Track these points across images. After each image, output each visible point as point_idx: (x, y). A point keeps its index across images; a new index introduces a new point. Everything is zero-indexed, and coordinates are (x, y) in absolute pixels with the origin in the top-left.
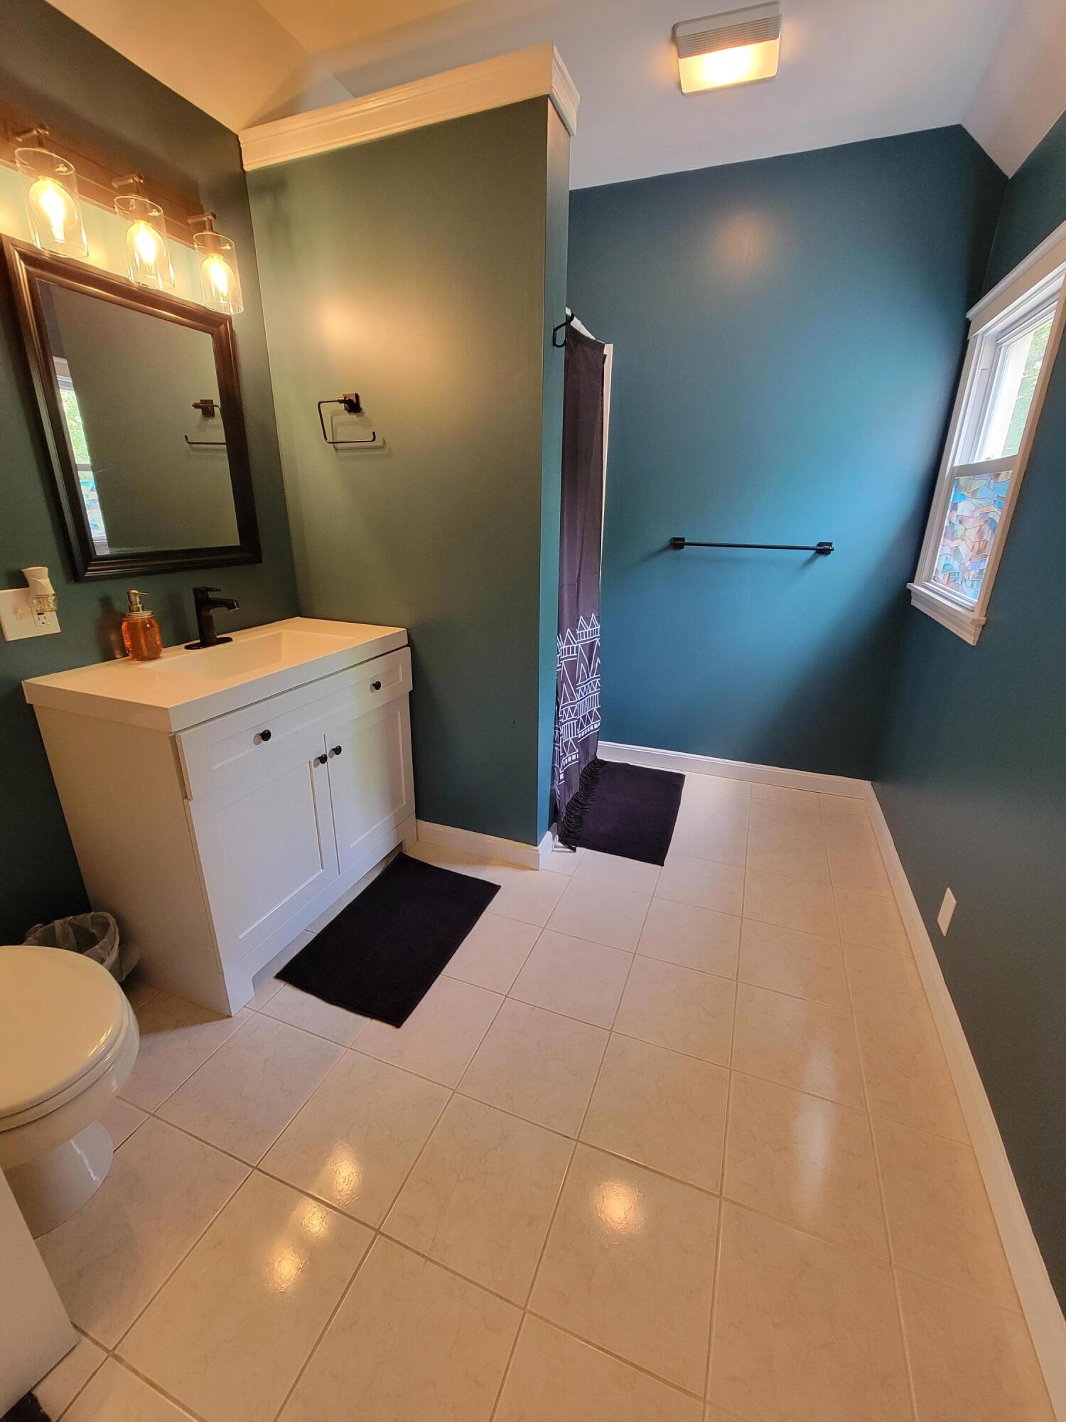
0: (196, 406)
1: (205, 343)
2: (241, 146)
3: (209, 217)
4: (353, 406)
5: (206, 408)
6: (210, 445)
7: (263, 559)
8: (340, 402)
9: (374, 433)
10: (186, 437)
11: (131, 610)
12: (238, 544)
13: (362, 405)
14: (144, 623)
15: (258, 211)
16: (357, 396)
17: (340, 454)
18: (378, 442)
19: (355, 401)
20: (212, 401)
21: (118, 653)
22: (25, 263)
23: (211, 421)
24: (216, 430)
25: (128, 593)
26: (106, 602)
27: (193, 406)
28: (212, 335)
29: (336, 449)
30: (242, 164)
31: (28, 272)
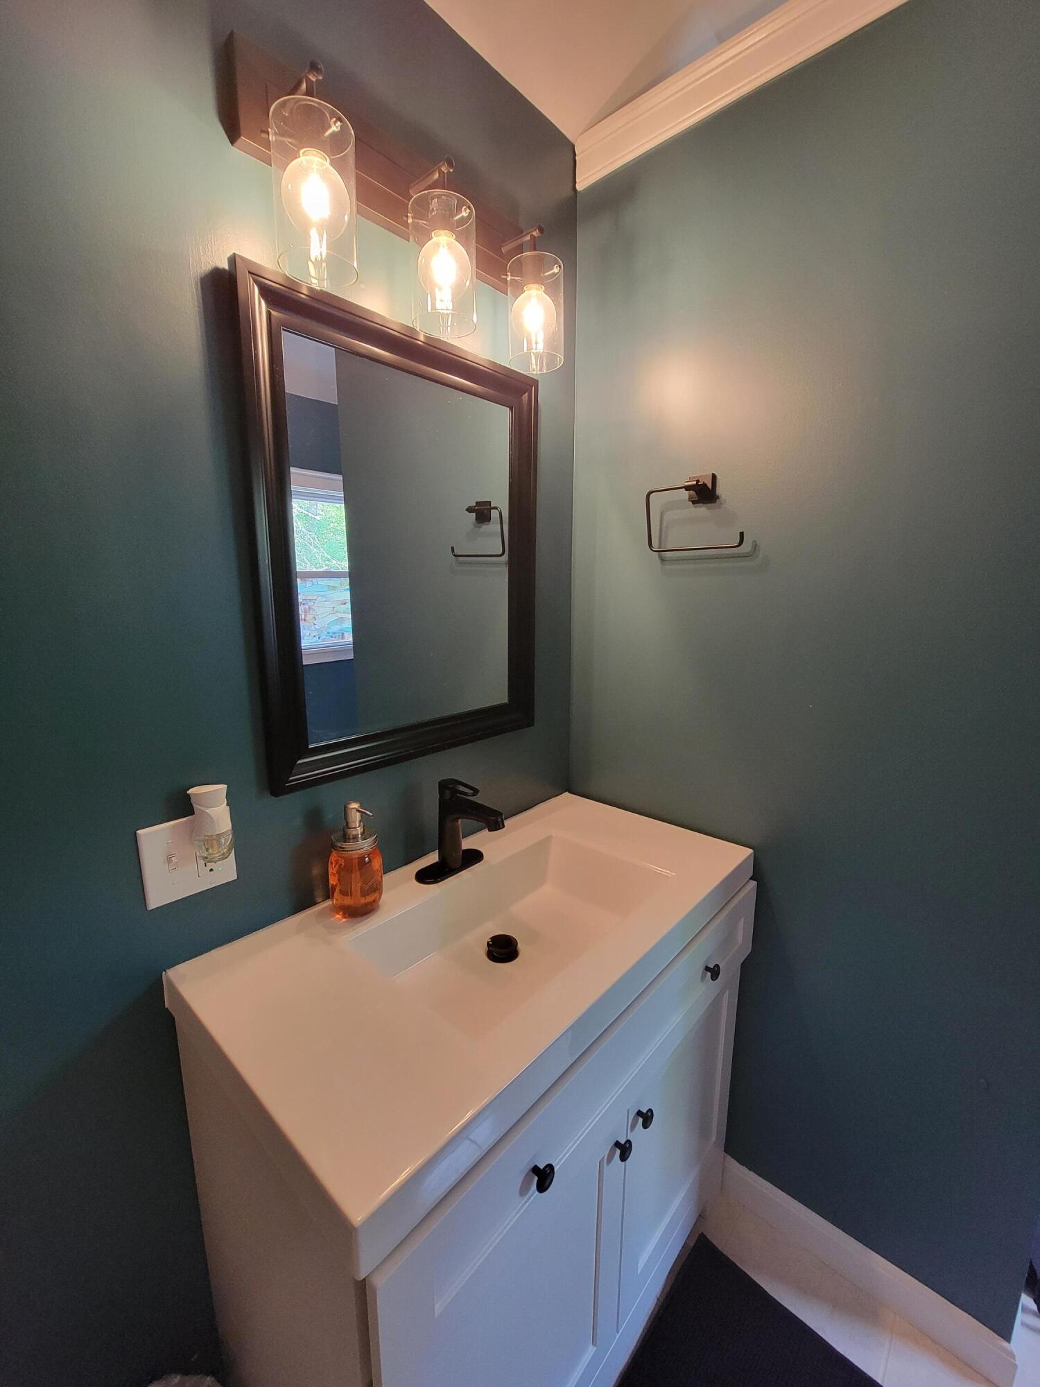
0: (470, 510)
1: (498, 420)
2: (577, 158)
3: (534, 233)
4: (704, 493)
5: (482, 512)
6: (479, 558)
7: (535, 723)
8: (687, 488)
9: (742, 534)
10: (453, 548)
11: (346, 838)
12: (505, 700)
13: (719, 491)
14: (362, 858)
15: (587, 239)
16: (714, 477)
17: (667, 567)
18: (746, 547)
19: (710, 486)
20: (490, 502)
21: (319, 894)
22: (267, 302)
23: (485, 528)
24: (493, 539)
25: (345, 808)
26: (314, 819)
27: (467, 510)
28: (511, 408)
29: (663, 560)
30: (575, 182)
31: (269, 315)
